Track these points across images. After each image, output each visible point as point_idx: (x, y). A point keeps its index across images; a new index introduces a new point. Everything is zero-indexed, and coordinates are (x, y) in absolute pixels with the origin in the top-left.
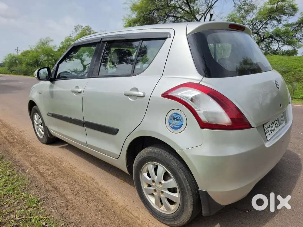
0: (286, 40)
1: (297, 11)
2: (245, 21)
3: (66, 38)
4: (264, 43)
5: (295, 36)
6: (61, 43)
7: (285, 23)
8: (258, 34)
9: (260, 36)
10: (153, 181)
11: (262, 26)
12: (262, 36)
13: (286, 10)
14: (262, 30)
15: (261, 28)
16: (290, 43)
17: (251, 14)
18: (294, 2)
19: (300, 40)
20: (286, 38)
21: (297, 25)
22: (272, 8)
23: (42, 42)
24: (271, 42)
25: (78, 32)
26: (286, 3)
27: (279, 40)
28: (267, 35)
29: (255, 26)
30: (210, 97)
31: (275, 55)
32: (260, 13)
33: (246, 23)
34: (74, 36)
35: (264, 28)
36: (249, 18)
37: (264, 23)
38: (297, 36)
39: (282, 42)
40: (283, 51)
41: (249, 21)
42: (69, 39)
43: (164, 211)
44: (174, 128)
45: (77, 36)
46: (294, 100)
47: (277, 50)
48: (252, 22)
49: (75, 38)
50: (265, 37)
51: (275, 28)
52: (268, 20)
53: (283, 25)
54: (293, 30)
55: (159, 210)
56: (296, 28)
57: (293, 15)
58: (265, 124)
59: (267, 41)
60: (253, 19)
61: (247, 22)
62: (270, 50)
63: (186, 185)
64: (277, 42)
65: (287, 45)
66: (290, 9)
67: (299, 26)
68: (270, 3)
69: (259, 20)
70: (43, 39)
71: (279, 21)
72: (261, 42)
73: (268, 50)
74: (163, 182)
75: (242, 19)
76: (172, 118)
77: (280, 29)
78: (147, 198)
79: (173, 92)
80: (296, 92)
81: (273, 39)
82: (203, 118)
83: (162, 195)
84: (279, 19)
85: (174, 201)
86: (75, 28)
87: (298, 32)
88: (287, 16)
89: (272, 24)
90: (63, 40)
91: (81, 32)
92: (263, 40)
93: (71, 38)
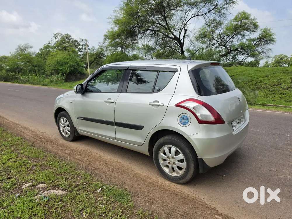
0: (249, 53)
1: (258, 28)
2: (214, 35)
3: (45, 45)
4: (231, 55)
5: (257, 50)
6: (40, 49)
7: (248, 38)
8: (226, 47)
9: (227, 48)
10: (168, 157)
11: (229, 40)
12: (229, 49)
13: (248, 27)
14: (229, 43)
15: (228, 41)
16: (253, 56)
17: (220, 29)
18: (255, 20)
19: (261, 53)
20: (249, 51)
21: (258, 40)
22: (237, 24)
23: (21, 49)
24: (237, 54)
25: (57, 40)
26: (249, 21)
27: (244, 52)
28: (234, 48)
29: (223, 40)
30: (203, 107)
31: (240, 66)
32: (227, 28)
33: (215, 37)
34: (54, 43)
35: (230, 41)
36: (217, 32)
37: (231, 37)
38: (258, 49)
39: (246, 54)
40: (247, 62)
41: (217, 34)
42: (48, 46)
43: (175, 175)
44: (183, 124)
45: (57, 43)
46: (256, 106)
47: (242, 61)
48: (220, 36)
49: (55, 45)
50: (231, 50)
51: (240, 42)
52: (234, 35)
53: (247, 39)
54: (255, 44)
55: (172, 175)
56: (258, 43)
57: (254, 32)
58: (232, 122)
59: (233, 53)
60: (221, 33)
61: (216, 35)
62: (236, 61)
63: (190, 156)
64: (242, 54)
65: (250, 57)
66: (252, 26)
67: (259, 41)
68: (235, 20)
69: (227, 35)
70: (22, 45)
71: (243, 36)
72: (229, 54)
73: (234, 61)
74: (175, 157)
75: (211, 33)
76: (182, 118)
77: (244, 43)
78: (163, 168)
79: (182, 103)
80: (258, 99)
81: (239, 52)
82: (200, 118)
83: (174, 165)
84: (243, 34)
85: (182, 167)
86: (54, 35)
87: (259, 46)
88: (250, 32)
89: (237, 38)
90: (42, 47)
91: (60, 39)
92: (230, 52)
93: (50, 45)
